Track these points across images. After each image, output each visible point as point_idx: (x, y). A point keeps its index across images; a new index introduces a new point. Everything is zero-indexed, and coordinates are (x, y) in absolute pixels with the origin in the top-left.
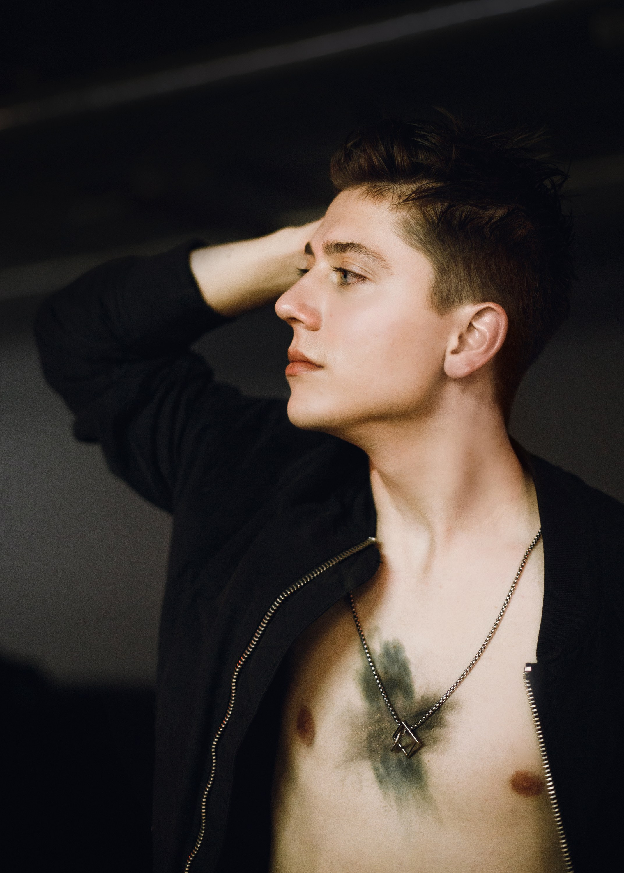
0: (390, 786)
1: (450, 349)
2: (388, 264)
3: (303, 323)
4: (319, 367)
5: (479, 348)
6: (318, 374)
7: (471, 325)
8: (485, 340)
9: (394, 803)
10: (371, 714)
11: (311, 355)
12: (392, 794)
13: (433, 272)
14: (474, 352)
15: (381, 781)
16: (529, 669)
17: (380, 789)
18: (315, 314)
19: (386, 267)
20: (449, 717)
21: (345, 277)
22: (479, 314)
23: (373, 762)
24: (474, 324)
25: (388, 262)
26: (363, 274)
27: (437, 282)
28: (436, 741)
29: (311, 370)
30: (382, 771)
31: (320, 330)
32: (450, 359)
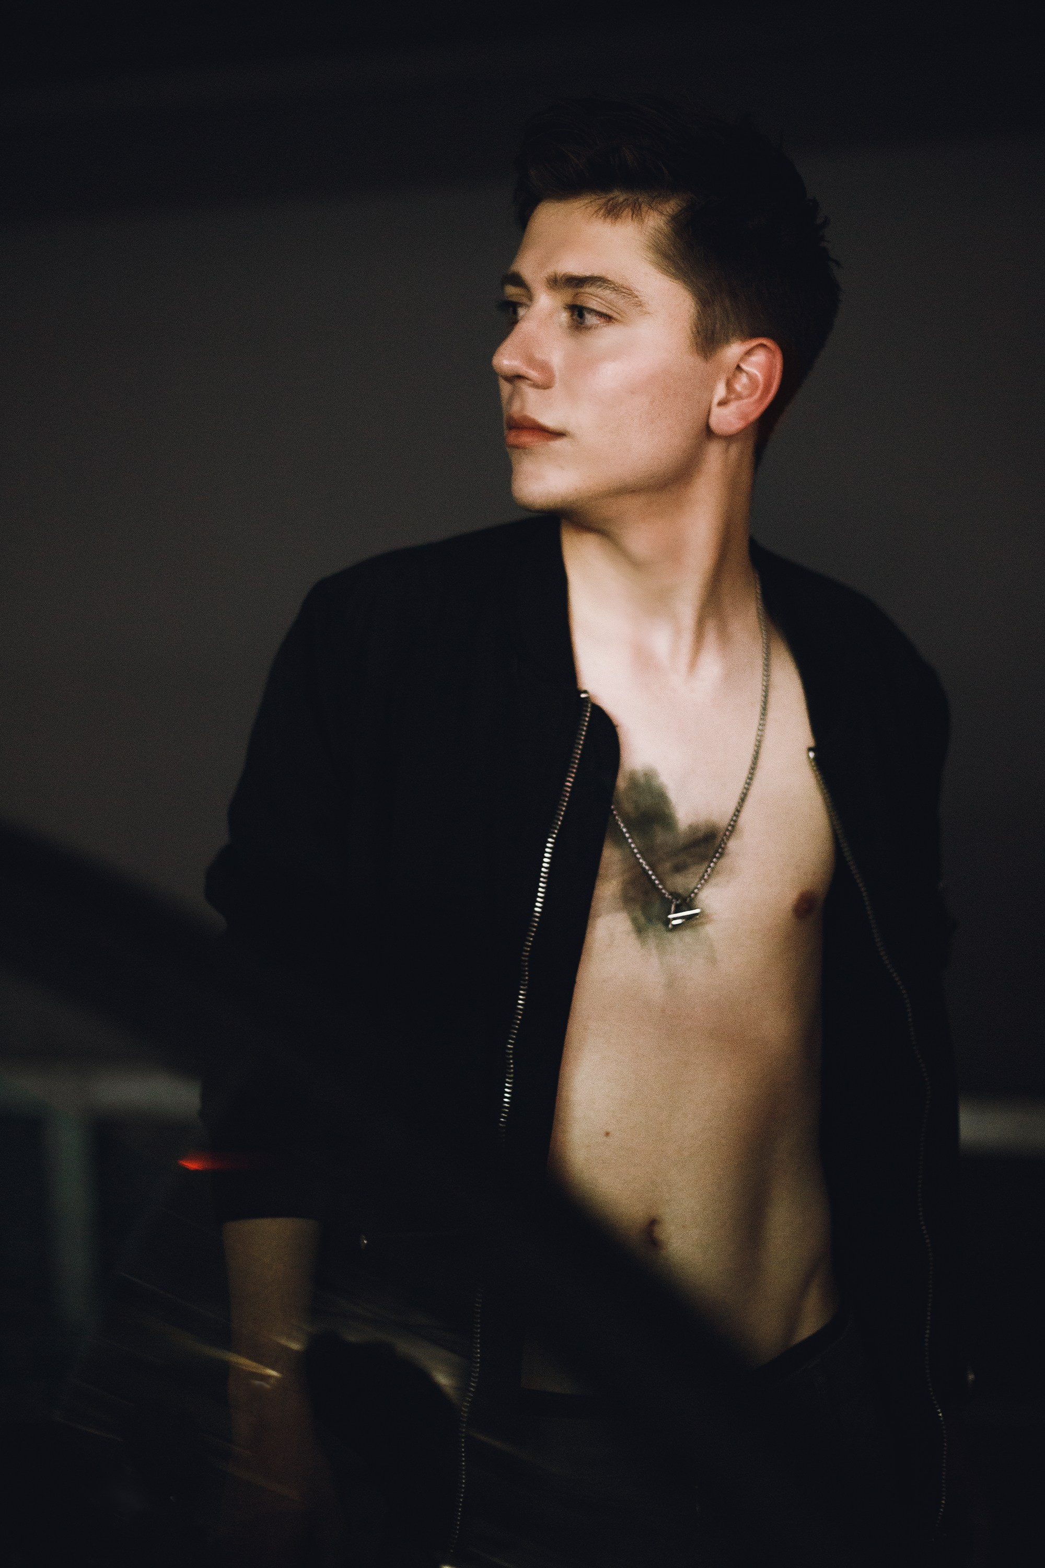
0: (650, 933)
1: (716, 400)
2: (640, 302)
3: (527, 379)
4: (558, 434)
5: (750, 395)
6: (557, 444)
7: (738, 368)
8: (757, 387)
11: (548, 420)
12: (652, 941)
13: (694, 306)
14: (745, 401)
15: (639, 930)
16: (812, 755)
17: (639, 938)
18: (545, 368)
19: (639, 304)
21: (581, 316)
22: (749, 353)
23: (631, 911)
24: (743, 366)
25: (641, 298)
26: (609, 312)
27: (699, 319)
29: (549, 439)
31: (554, 389)
32: (716, 411)
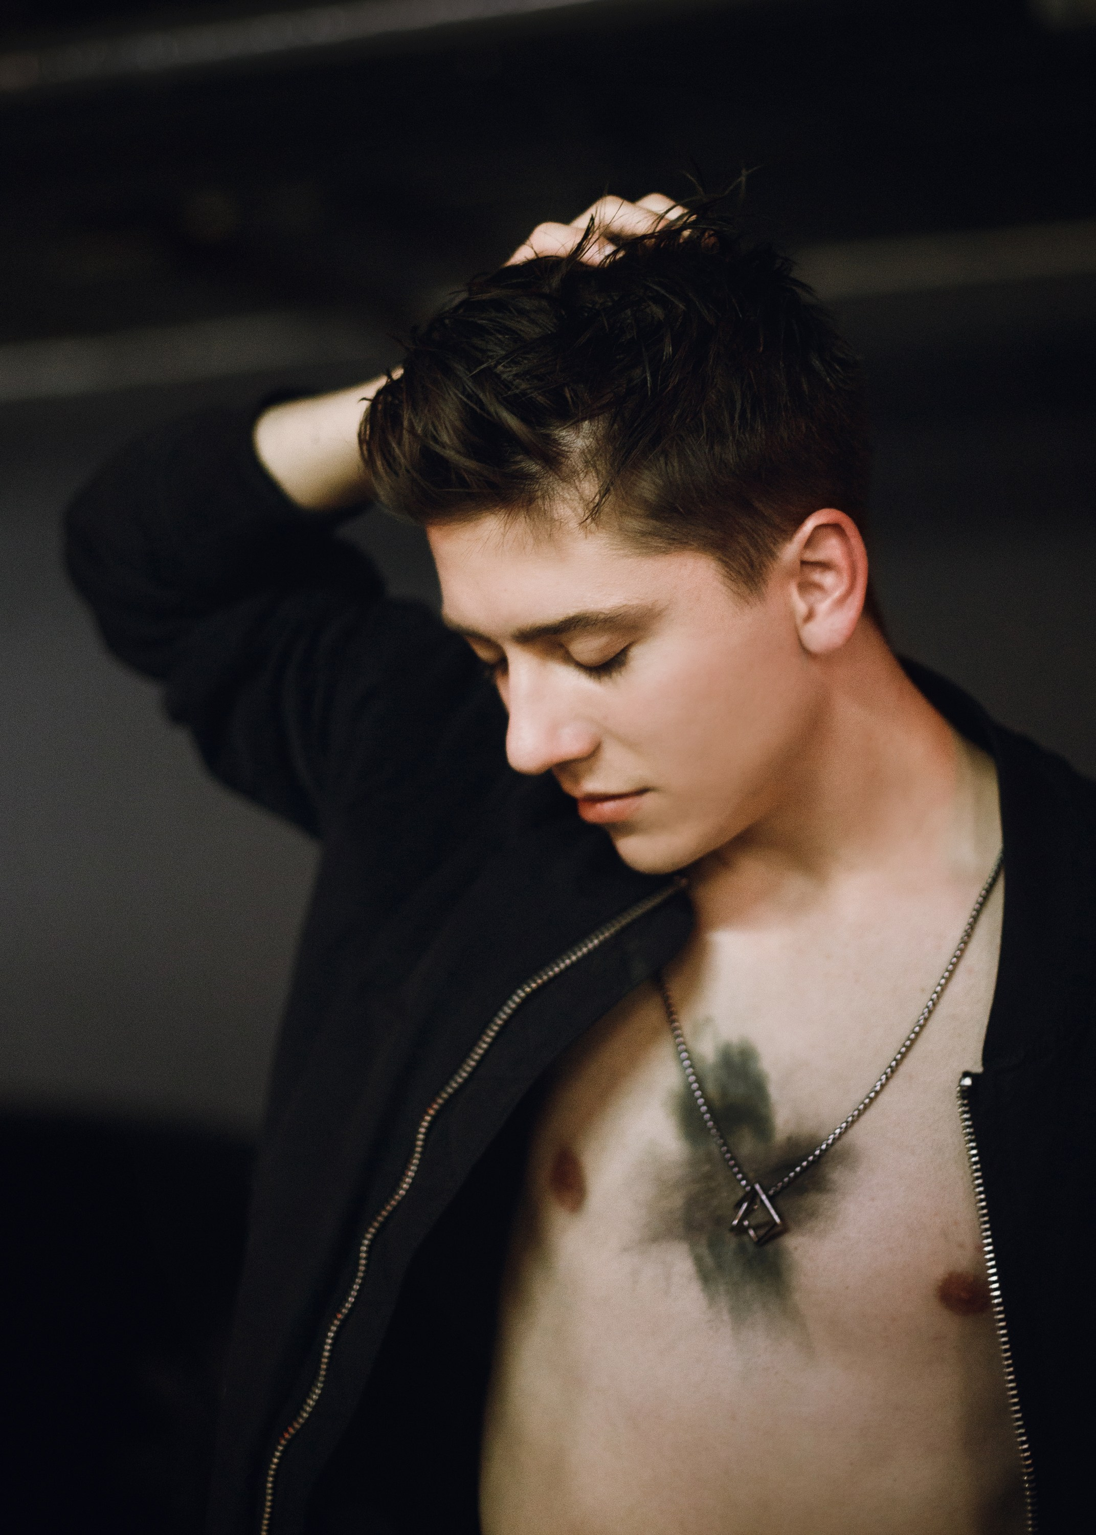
0: (722, 1288)
9: (726, 1316)
10: (693, 1163)
12: (724, 1303)
15: (706, 1277)
16: (968, 1082)
17: (703, 1290)
20: (837, 1175)
23: (693, 1246)
28: (813, 1214)
30: (709, 1261)
